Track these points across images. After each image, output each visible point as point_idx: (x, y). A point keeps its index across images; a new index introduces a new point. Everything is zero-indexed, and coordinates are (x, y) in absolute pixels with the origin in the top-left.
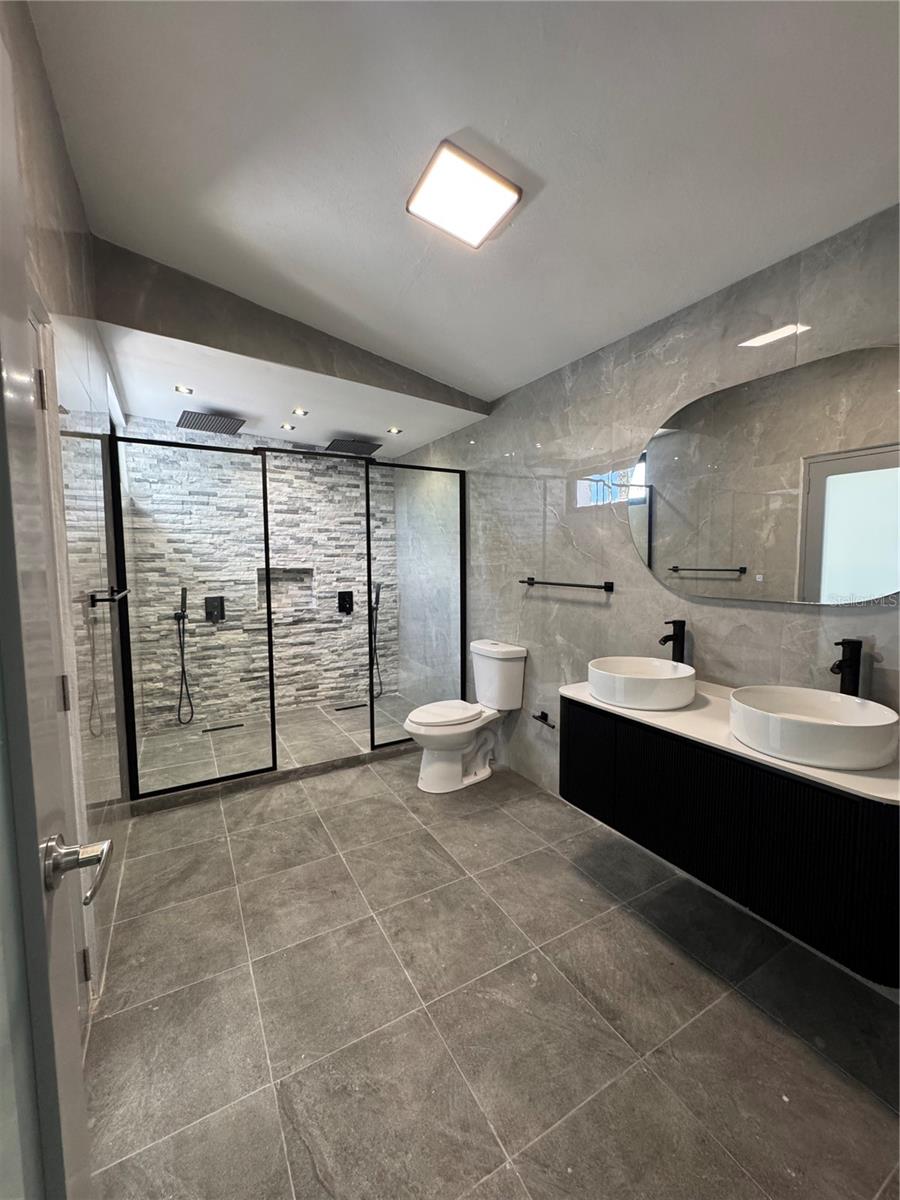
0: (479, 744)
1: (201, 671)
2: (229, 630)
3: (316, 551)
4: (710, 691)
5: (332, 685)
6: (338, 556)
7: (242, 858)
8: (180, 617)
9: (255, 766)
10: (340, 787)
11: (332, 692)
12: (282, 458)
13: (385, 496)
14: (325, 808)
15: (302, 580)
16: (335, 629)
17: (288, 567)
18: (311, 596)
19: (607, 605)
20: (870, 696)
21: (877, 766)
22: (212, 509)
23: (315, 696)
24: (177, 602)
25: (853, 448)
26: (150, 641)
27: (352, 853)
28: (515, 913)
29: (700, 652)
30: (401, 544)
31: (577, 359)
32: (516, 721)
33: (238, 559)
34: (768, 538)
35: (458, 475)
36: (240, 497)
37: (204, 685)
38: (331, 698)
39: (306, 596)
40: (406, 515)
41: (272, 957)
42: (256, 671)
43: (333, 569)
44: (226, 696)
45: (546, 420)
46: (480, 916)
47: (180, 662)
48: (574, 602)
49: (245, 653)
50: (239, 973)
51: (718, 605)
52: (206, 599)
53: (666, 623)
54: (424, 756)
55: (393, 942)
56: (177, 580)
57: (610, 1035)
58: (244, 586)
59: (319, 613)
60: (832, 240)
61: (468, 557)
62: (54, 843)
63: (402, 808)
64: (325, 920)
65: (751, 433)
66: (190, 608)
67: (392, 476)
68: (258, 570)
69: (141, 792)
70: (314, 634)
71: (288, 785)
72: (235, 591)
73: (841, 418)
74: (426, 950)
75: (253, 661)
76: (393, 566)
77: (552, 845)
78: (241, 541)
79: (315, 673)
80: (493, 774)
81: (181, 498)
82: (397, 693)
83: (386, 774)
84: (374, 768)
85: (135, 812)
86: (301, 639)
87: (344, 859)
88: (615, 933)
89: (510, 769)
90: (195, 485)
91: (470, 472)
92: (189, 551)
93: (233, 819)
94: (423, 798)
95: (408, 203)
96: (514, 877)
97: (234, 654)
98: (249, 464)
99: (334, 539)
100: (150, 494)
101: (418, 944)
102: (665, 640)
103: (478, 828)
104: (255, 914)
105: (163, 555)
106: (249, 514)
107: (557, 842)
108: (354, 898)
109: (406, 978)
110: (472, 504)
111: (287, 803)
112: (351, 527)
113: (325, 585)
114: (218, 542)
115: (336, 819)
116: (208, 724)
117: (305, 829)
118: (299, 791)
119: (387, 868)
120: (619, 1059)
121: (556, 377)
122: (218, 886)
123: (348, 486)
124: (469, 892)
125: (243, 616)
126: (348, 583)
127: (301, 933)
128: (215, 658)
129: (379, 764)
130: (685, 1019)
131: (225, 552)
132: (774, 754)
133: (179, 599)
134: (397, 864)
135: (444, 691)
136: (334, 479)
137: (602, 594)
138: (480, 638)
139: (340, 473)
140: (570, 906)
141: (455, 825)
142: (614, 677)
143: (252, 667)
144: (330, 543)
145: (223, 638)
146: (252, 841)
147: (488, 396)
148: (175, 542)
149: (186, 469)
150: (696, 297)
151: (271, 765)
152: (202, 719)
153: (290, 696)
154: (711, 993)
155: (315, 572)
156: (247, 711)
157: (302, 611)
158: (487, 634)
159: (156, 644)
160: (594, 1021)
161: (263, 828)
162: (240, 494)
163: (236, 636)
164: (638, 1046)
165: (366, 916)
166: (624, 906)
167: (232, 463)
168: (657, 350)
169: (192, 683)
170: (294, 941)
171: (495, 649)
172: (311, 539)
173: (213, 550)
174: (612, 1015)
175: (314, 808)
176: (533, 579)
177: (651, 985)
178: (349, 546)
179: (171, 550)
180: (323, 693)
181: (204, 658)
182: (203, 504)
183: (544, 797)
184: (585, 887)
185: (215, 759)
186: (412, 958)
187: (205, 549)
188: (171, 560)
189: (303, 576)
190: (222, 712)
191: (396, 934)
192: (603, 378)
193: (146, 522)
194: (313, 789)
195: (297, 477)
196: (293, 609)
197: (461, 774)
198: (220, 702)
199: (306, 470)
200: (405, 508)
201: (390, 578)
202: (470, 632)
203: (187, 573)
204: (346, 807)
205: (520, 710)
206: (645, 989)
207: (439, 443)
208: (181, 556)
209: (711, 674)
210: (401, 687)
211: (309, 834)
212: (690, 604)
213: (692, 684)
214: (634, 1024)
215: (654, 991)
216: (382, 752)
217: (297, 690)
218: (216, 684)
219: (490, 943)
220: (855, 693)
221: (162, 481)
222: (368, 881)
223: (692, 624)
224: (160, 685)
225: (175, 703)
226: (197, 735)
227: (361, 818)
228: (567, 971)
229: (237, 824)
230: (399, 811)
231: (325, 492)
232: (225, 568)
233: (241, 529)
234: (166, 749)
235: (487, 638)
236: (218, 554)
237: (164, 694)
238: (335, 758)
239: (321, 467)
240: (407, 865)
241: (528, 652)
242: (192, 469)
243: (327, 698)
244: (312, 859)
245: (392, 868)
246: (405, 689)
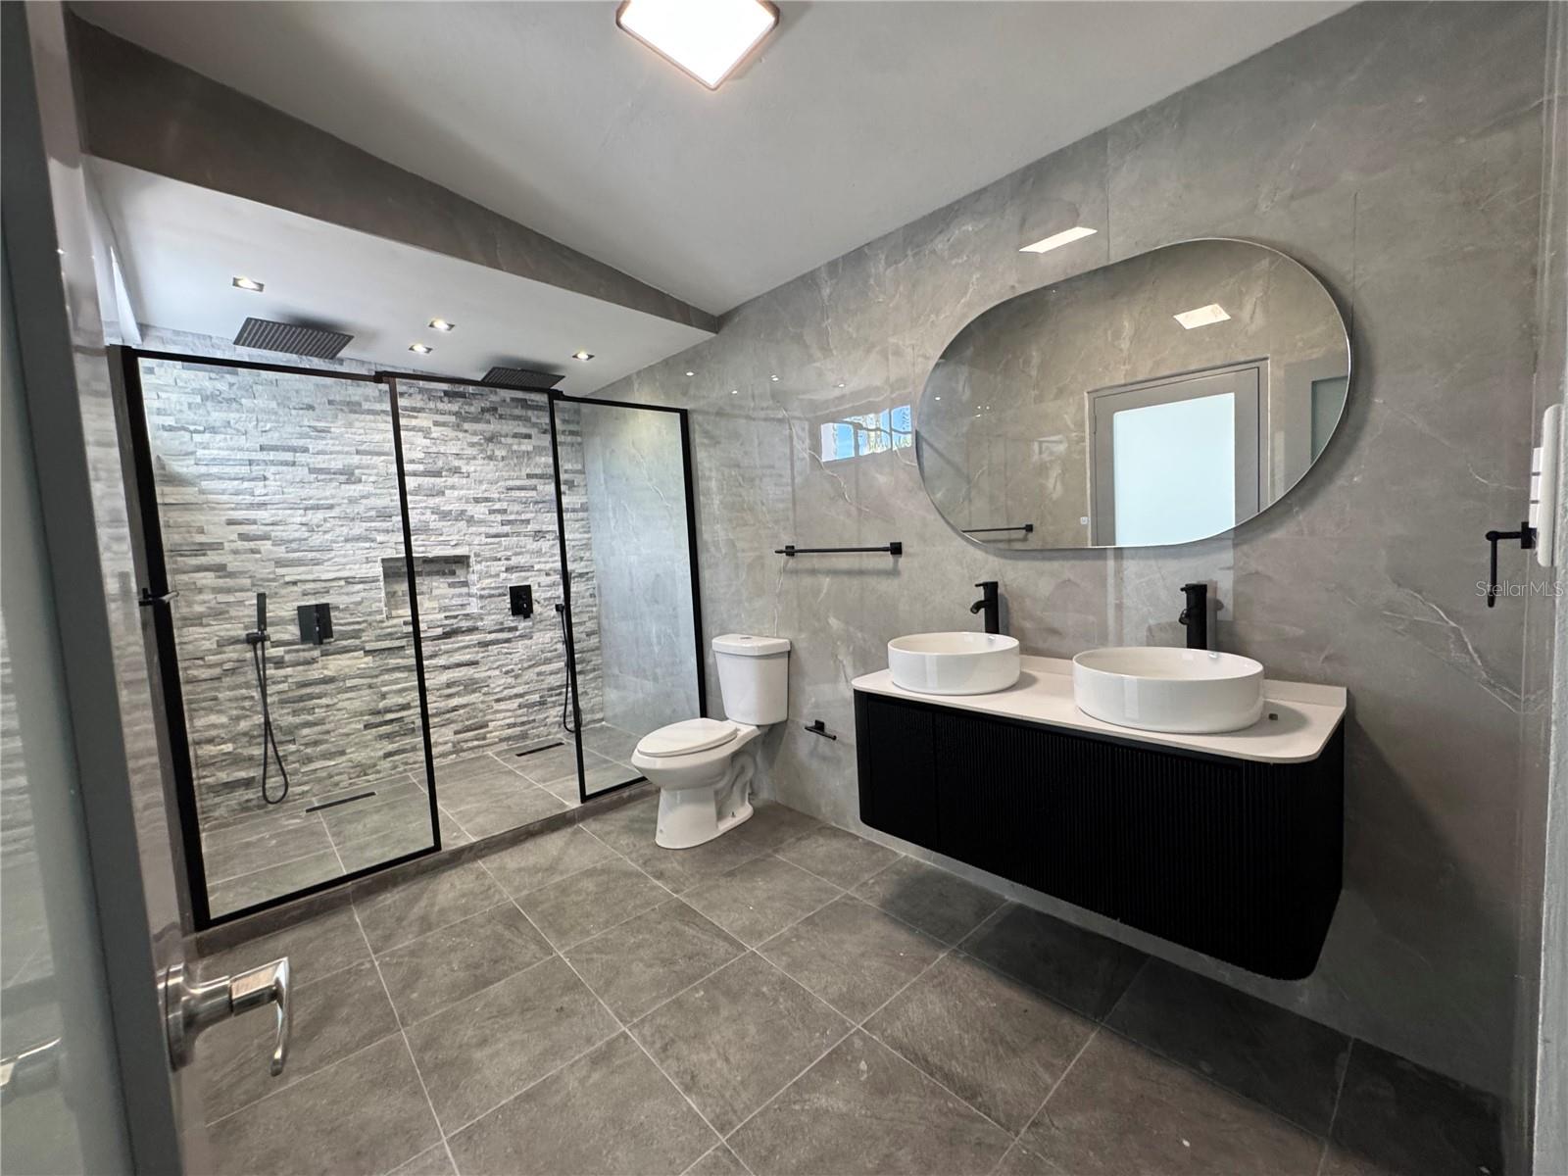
0: (735, 773)
1: (297, 720)
2: (339, 653)
3: (473, 529)
4: (1037, 667)
5: (508, 721)
6: (506, 535)
7: (404, 987)
8: (256, 640)
9: (404, 849)
10: (542, 861)
11: (510, 731)
12: (410, 395)
13: (569, 448)
14: (525, 892)
15: (453, 573)
16: (508, 641)
17: (430, 555)
18: (469, 595)
19: (894, 572)
20: (1219, 647)
21: (1250, 723)
22: (302, 472)
23: (484, 738)
24: (250, 616)
25: (1140, 378)
26: (206, 680)
27: (578, 949)
28: (820, 986)
29: (1016, 618)
30: (597, 516)
31: (835, 257)
32: (781, 739)
33: (349, 545)
34: (1054, 488)
35: (678, 415)
36: (347, 453)
37: (303, 741)
38: (508, 739)
39: (460, 595)
40: (602, 476)
41: (480, 1124)
42: (389, 711)
43: (499, 555)
44: (343, 753)
45: (798, 339)
46: (776, 1001)
47: (260, 708)
48: (850, 573)
49: (370, 686)
50: (430, 1160)
51: (1034, 559)
52: (300, 608)
53: (977, 586)
54: (661, 798)
55: (662, 1061)
56: (249, 581)
57: (974, 1119)
58: (361, 586)
59: (482, 619)
60: (1141, 115)
61: (698, 525)
62: (180, 980)
63: (639, 875)
64: (554, 1052)
65: (1027, 362)
66: (273, 624)
67: (578, 423)
68: (383, 560)
69: (212, 917)
70: (477, 649)
71: (460, 871)
72: (347, 594)
73: (1125, 345)
74: (712, 1062)
75: (384, 696)
76: (587, 546)
77: (851, 892)
78: (353, 519)
79: (481, 706)
80: (757, 813)
81: (246, 456)
82: (604, 723)
83: (609, 833)
84: (588, 827)
85: (202, 950)
86: (458, 658)
87: (567, 960)
88: (951, 988)
89: (776, 802)
90: (270, 435)
91: (694, 411)
92: (265, 537)
93: (379, 932)
94: (665, 857)
95: (619, 13)
96: (809, 939)
97: (351, 689)
98: (359, 404)
99: (498, 511)
100: (191, 448)
101: (698, 1057)
102: (977, 607)
103: (749, 885)
104: (438, 1066)
105: (222, 543)
106: (364, 477)
107: (856, 885)
108: (592, 1012)
109: (690, 1108)
110: (700, 455)
111: (463, 895)
112: (523, 494)
113: (488, 579)
114: (315, 521)
115: (545, 906)
116: (314, 799)
117: (500, 928)
118: (482, 875)
119: (633, 961)
120: (990, 1146)
121: (807, 281)
122: (370, 1038)
123: (515, 436)
124: (755, 972)
125: (363, 630)
126: (523, 574)
127: (519, 1079)
128: (320, 698)
129: (594, 820)
130: (1056, 1078)
131: (328, 536)
132: (1132, 725)
133: (254, 612)
134: (645, 953)
135: (674, 711)
136: (494, 426)
137: (888, 557)
138: (723, 632)
139: (501, 417)
140: (890, 964)
141: (719, 886)
142: (924, 657)
143: (381, 705)
144: (492, 517)
145: (331, 666)
146: (415, 960)
147: (716, 310)
148: (240, 524)
149: (253, 411)
150: (985, 180)
151: (431, 843)
152: (303, 793)
153: (446, 743)
154: (1078, 1036)
155: (472, 559)
156: (379, 772)
157: (455, 617)
158: (732, 627)
159: (216, 684)
160: (950, 1105)
161: (431, 937)
162: (346, 449)
163: (355, 661)
164: (1010, 1124)
165: (614, 1035)
166: (954, 950)
167: (330, 402)
168: (940, 246)
169: (284, 738)
170: (509, 1092)
171: (747, 644)
172: (463, 512)
173: (307, 534)
174: (971, 1092)
175: (509, 896)
176: (793, 547)
177: (1007, 1043)
178: (523, 521)
179: (235, 537)
180: (497, 733)
181: (301, 699)
182: (286, 463)
183: (829, 831)
184: (901, 936)
185: (335, 848)
186: (693, 1077)
187: (292, 532)
188: (235, 552)
189: (454, 567)
190: (337, 778)
191: (665, 1049)
192: (872, 282)
193: (188, 494)
194: (502, 868)
195: (436, 424)
196: (443, 615)
197: (715, 819)
198: (333, 763)
199: (450, 413)
200: (599, 466)
201: (583, 563)
202: (708, 627)
203: (265, 571)
204: (557, 886)
205: (786, 721)
206: (1001, 1051)
207: (647, 373)
208: (252, 545)
209: (1033, 645)
210: (609, 713)
211: (507, 934)
212: (1002, 561)
213: (1016, 660)
214: (999, 1098)
215: (1014, 1050)
216: (596, 803)
217: (456, 733)
218: (321, 737)
219: (795, 1034)
220: (1203, 646)
221: (213, 430)
222: (609, 983)
223: (1006, 586)
224: (228, 747)
225: (255, 772)
226: (299, 817)
227: (581, 898)
228: (900, 1048)
229: (387, 938)
230: (635, 880)
231: (481, 445)
232: (329, 560)
233: (352, 501)
234: (248, 845)
235: (733, 632)
236: (317, 540)
237: (235, 760)
238: (529, 821)
239: (472, 409)
240: (662, 952)
241: (791, 643)
242: (263, 411)
243: (501, 740)
244: (518, 969)
245: (641, 960)
246: (615, 716)
